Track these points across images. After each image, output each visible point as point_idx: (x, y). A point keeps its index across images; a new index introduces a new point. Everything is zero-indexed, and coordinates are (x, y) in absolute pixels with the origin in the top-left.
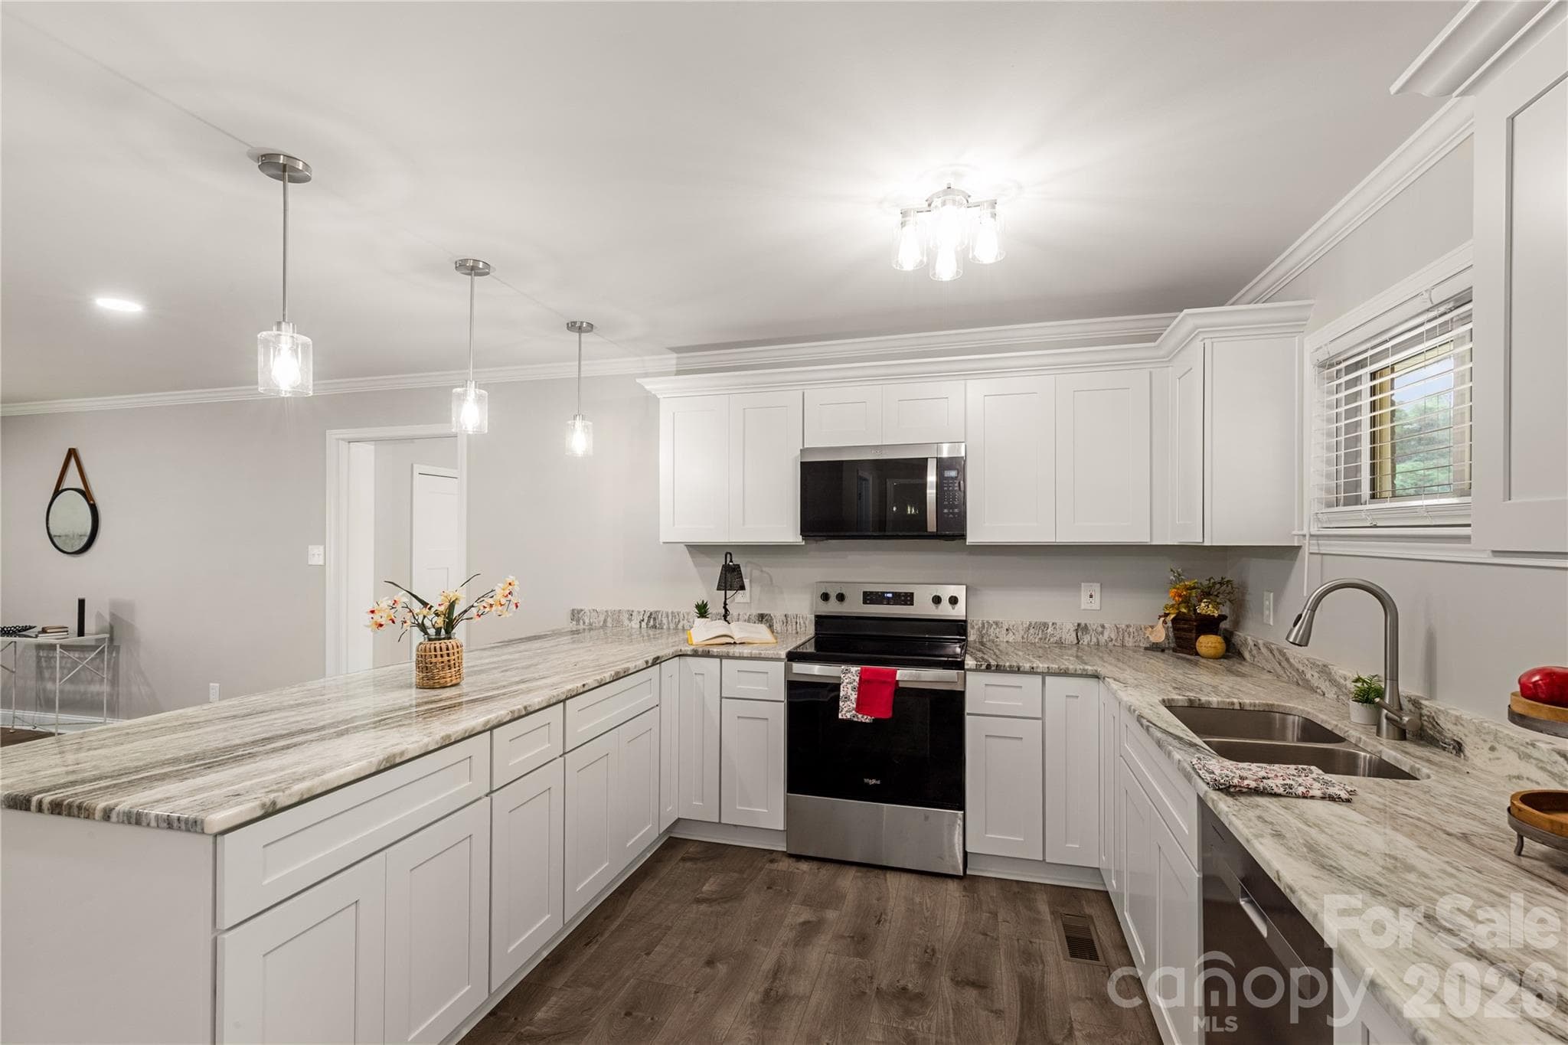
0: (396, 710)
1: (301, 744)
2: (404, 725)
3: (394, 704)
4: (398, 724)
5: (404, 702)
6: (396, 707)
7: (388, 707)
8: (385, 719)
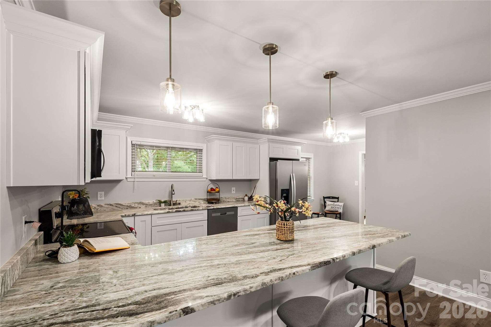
0: (301, 230)
1: (320, 225)
2: (299, 225)
3: (301, 232)
4: (300, 226)
5: (298, 233)
6: (301, 231)
7: (303, 231)
8: (303, 228)
